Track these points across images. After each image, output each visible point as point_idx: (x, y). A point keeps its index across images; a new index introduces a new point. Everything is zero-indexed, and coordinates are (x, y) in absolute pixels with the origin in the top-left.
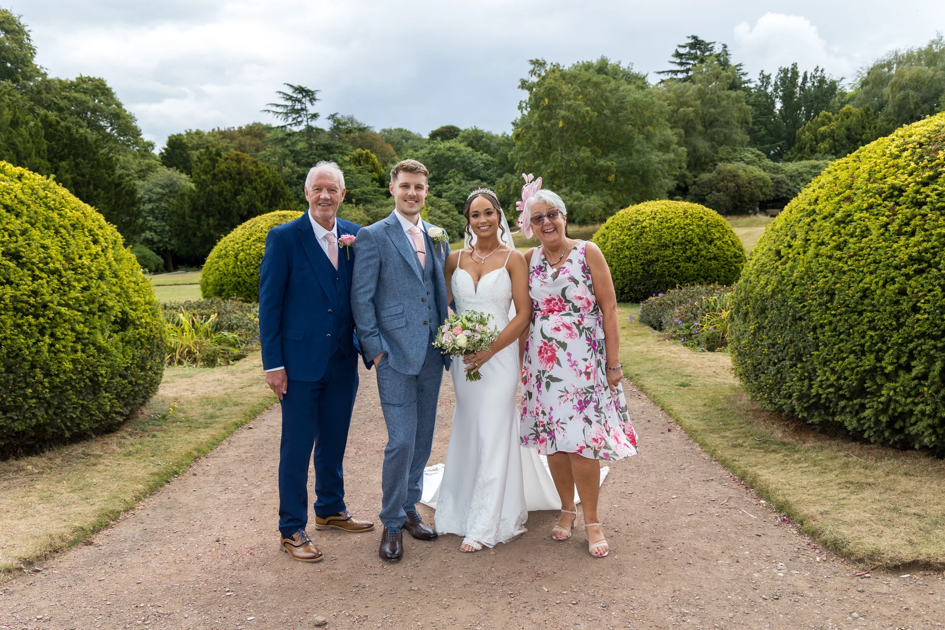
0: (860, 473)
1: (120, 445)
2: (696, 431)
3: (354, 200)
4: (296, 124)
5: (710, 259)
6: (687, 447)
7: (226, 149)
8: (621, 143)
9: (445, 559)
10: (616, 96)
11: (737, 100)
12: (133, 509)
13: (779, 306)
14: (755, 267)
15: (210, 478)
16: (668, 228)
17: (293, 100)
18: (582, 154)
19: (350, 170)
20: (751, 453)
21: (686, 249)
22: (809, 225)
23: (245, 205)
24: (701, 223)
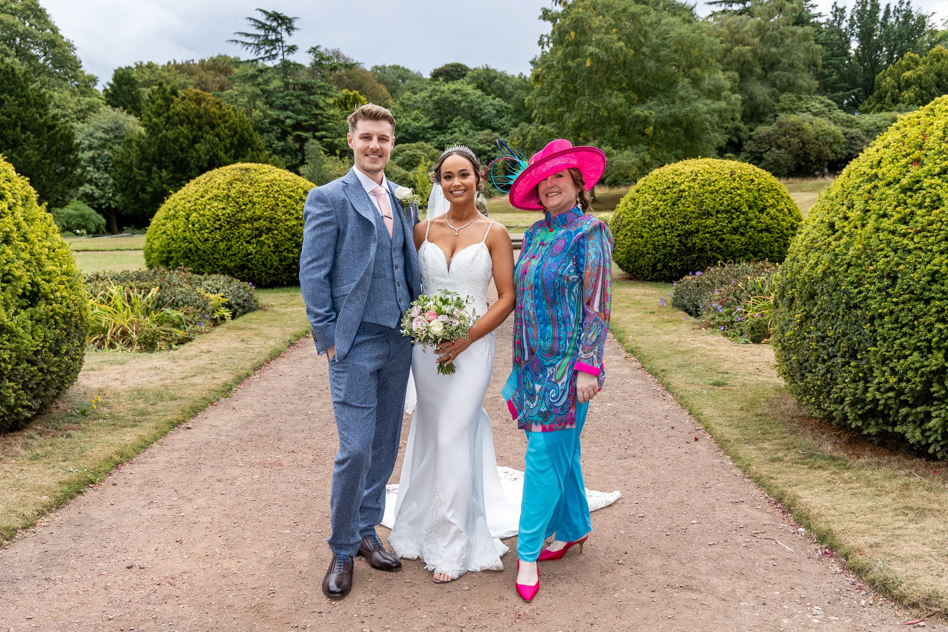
0: (923, 497)
1: (26, 446)
2: (728, 441)
3: (338, 152)
4: (269, 58)
5: (761, 231)
6: (716, 461)
7: (184, 86)
8: (661, 87)
9: (408, 594)
10: (657, 31)
11: (805, 37)
12: (33, 525)
13: (830, 291)
14: (804, 243)
15: (133, 489)
16: (712, 193)
17: (266, 29)
18: (614, 101)
19: (333, 115)
20: (792, 469)
21: (733, 219)
22: (869, 192)
23: (205, 155)
24: (752, 187)
